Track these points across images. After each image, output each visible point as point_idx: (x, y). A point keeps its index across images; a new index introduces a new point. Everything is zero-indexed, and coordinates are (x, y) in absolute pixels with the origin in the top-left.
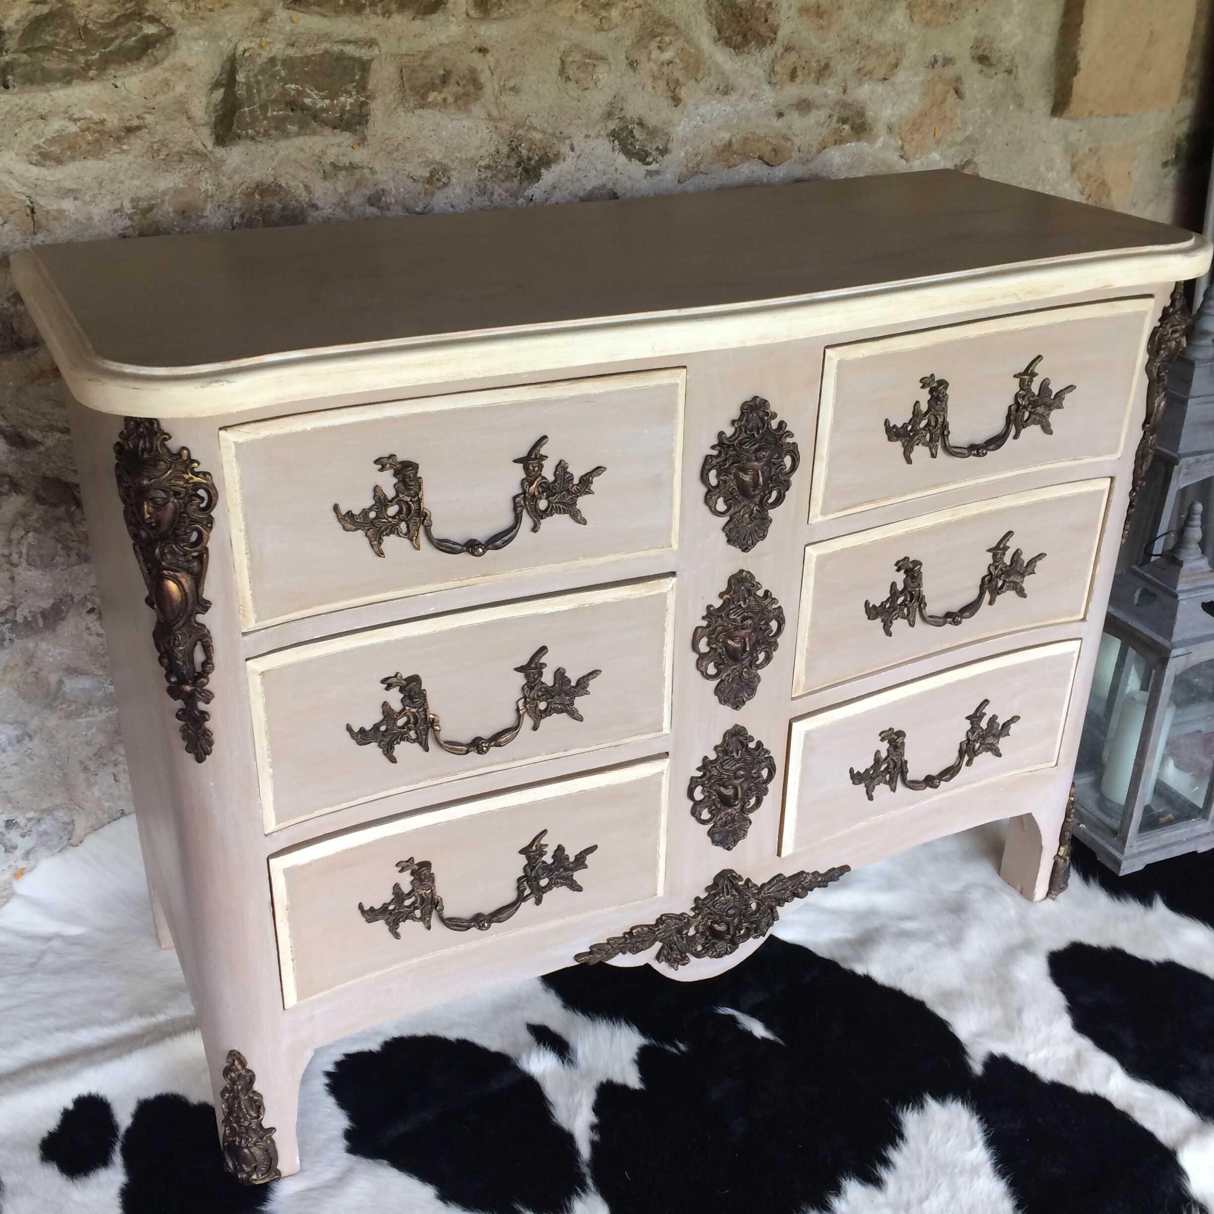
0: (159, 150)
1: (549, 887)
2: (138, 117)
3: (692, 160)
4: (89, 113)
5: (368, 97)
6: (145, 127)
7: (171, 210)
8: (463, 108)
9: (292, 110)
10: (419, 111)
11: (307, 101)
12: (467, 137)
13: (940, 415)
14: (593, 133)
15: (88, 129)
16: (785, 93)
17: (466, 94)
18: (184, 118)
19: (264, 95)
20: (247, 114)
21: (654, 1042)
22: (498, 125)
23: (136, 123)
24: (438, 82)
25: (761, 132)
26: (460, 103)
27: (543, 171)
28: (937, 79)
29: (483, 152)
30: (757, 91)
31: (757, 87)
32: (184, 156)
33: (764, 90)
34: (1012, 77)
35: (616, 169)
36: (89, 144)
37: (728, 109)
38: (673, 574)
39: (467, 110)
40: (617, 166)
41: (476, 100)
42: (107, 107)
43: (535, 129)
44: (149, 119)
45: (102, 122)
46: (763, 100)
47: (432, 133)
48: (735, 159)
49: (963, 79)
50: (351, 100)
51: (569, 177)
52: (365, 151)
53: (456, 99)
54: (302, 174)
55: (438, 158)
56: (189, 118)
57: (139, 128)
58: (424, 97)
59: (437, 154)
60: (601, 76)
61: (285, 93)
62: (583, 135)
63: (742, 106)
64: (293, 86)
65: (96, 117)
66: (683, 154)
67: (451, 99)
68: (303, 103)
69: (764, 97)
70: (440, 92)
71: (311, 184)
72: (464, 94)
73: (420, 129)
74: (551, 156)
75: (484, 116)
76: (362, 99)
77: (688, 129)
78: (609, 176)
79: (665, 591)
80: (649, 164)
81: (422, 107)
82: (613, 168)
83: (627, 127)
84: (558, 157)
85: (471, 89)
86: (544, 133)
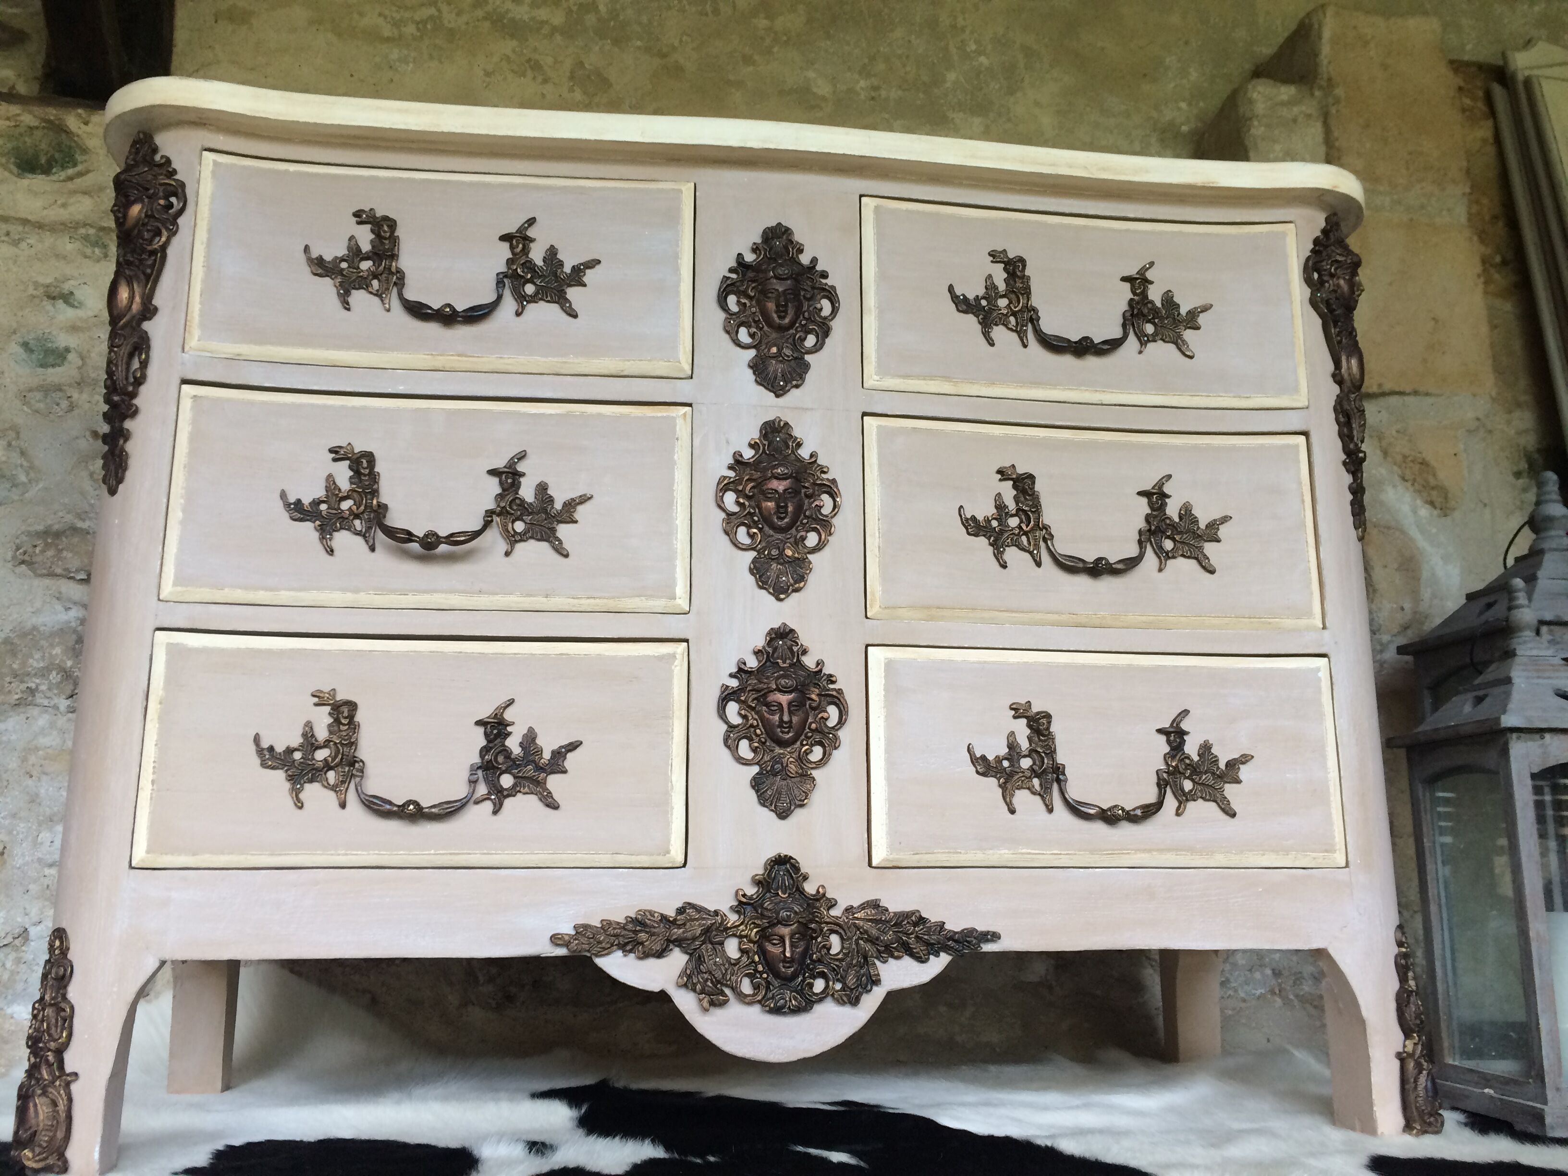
1: (512, 792)
13: (1022, 294)
21: (676, 1156)
38: (690, 405)
79: (674, 415)
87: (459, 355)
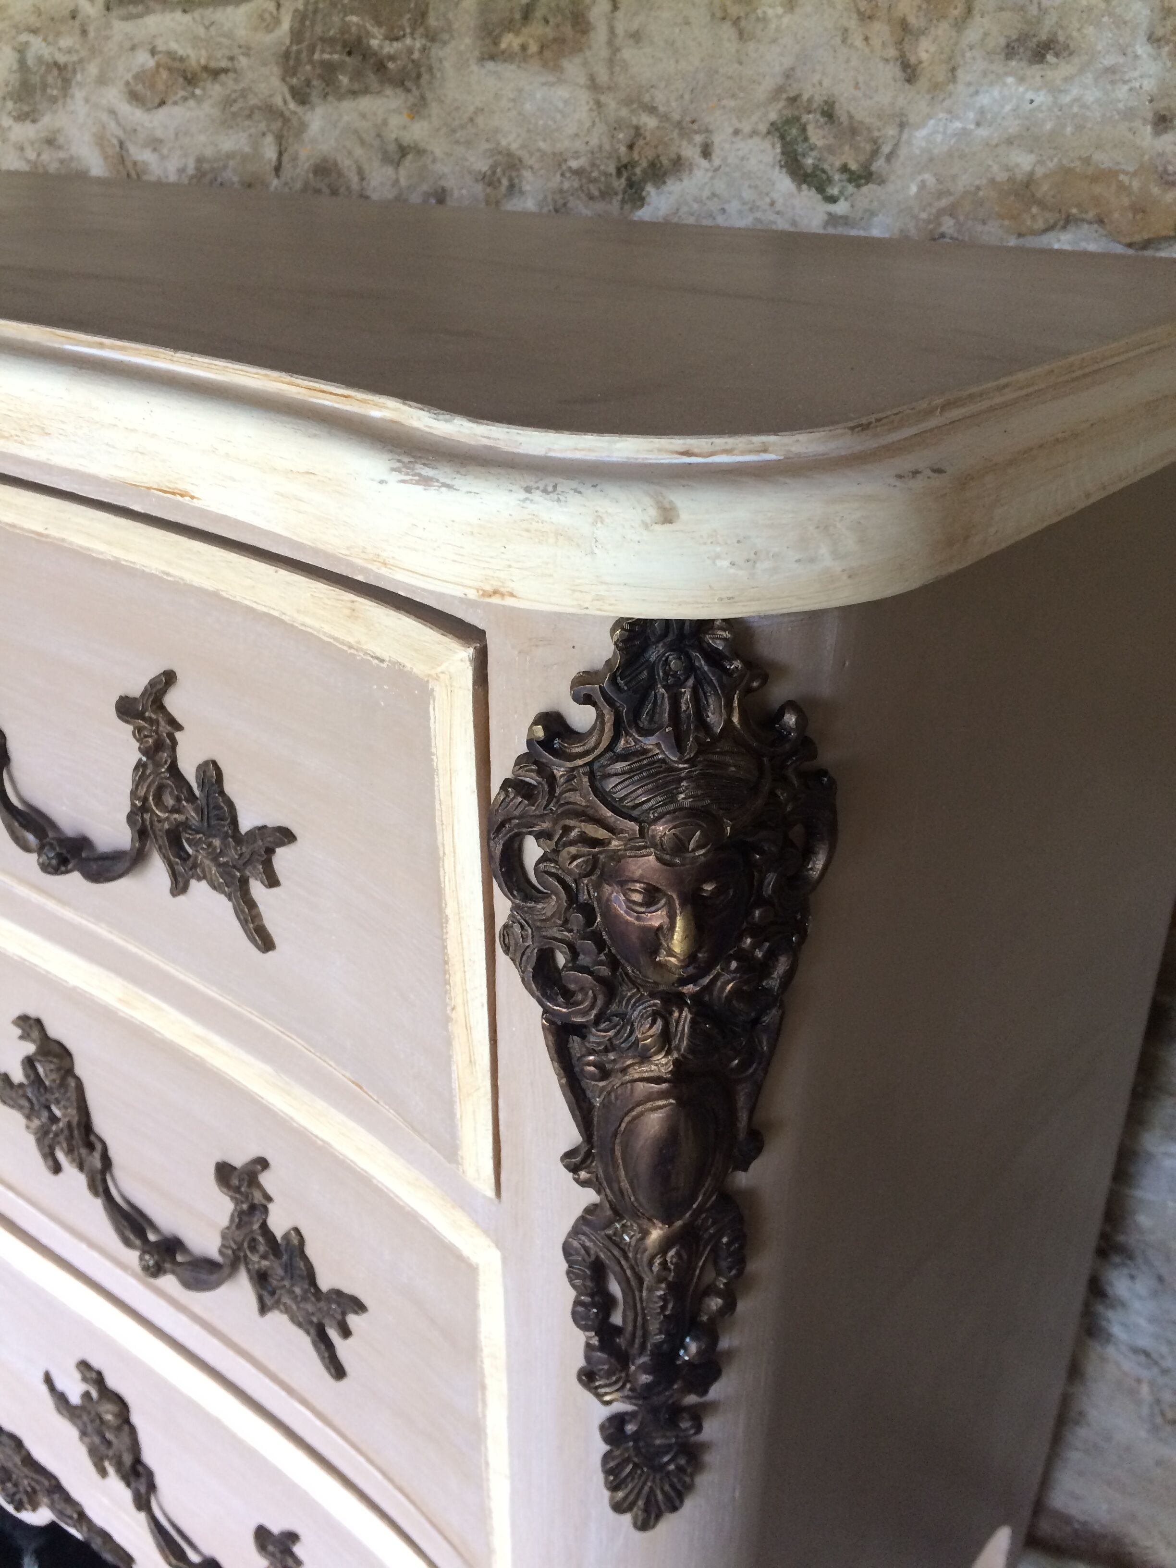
0: (235, 101)
3: (930, 205)
4: (173, 46)
6: (235, 71)
7: (235, 179)
8: (551, 64)
9: (350, 54)
10: (490, 66)
11: (371, 44)
12: (559, 116)
14: (747, 128)
15: (164, 65)
17: (560, 41)
22: (603, 98)
23: (224, 64)
24: (518, 16)
25: (1104, 159)
26: (548, 54)
27: (650, 188)
29: (579, 145)
30: (1121, 60)
32: (256, 111)
35: (772, 204)
37: (1042, 98)
39: (557, 68)
40: (775, 195)
41: (578, 49)
42: (195, 40)
43: (652, 110)
44: (243, 61)
45: (184, 58)
46: (1129, 81)
47: (511, 105)
48: (1034, 217)
51: (695, 206)
52: (425, 124)
54: (359, 152)
55: (514, 147)
57: (225, 71)
58: (496, 41)
59: (512, 141)
61: (344, 29)
62: (730, 130)
63: (1075, 92)
64: (355, 19)
65: (181, 52)
66: (914, 189)
67: (533, 48)
68: (366, 47)
69: (1136, 74)
70: (517, 33)
71: (366, 167)
72: (555, 40)
73: (497, 96)
74: (665, 162)
75: (583, 80)
76: (423, 41)
77: (939, 138)
78: (758, 215)
80: (833, 200)
81: (492, 58)
82: (768, 200)
83: (798, 119)
84: (678, 165)
85: (568, 30)
86: (665, 118)
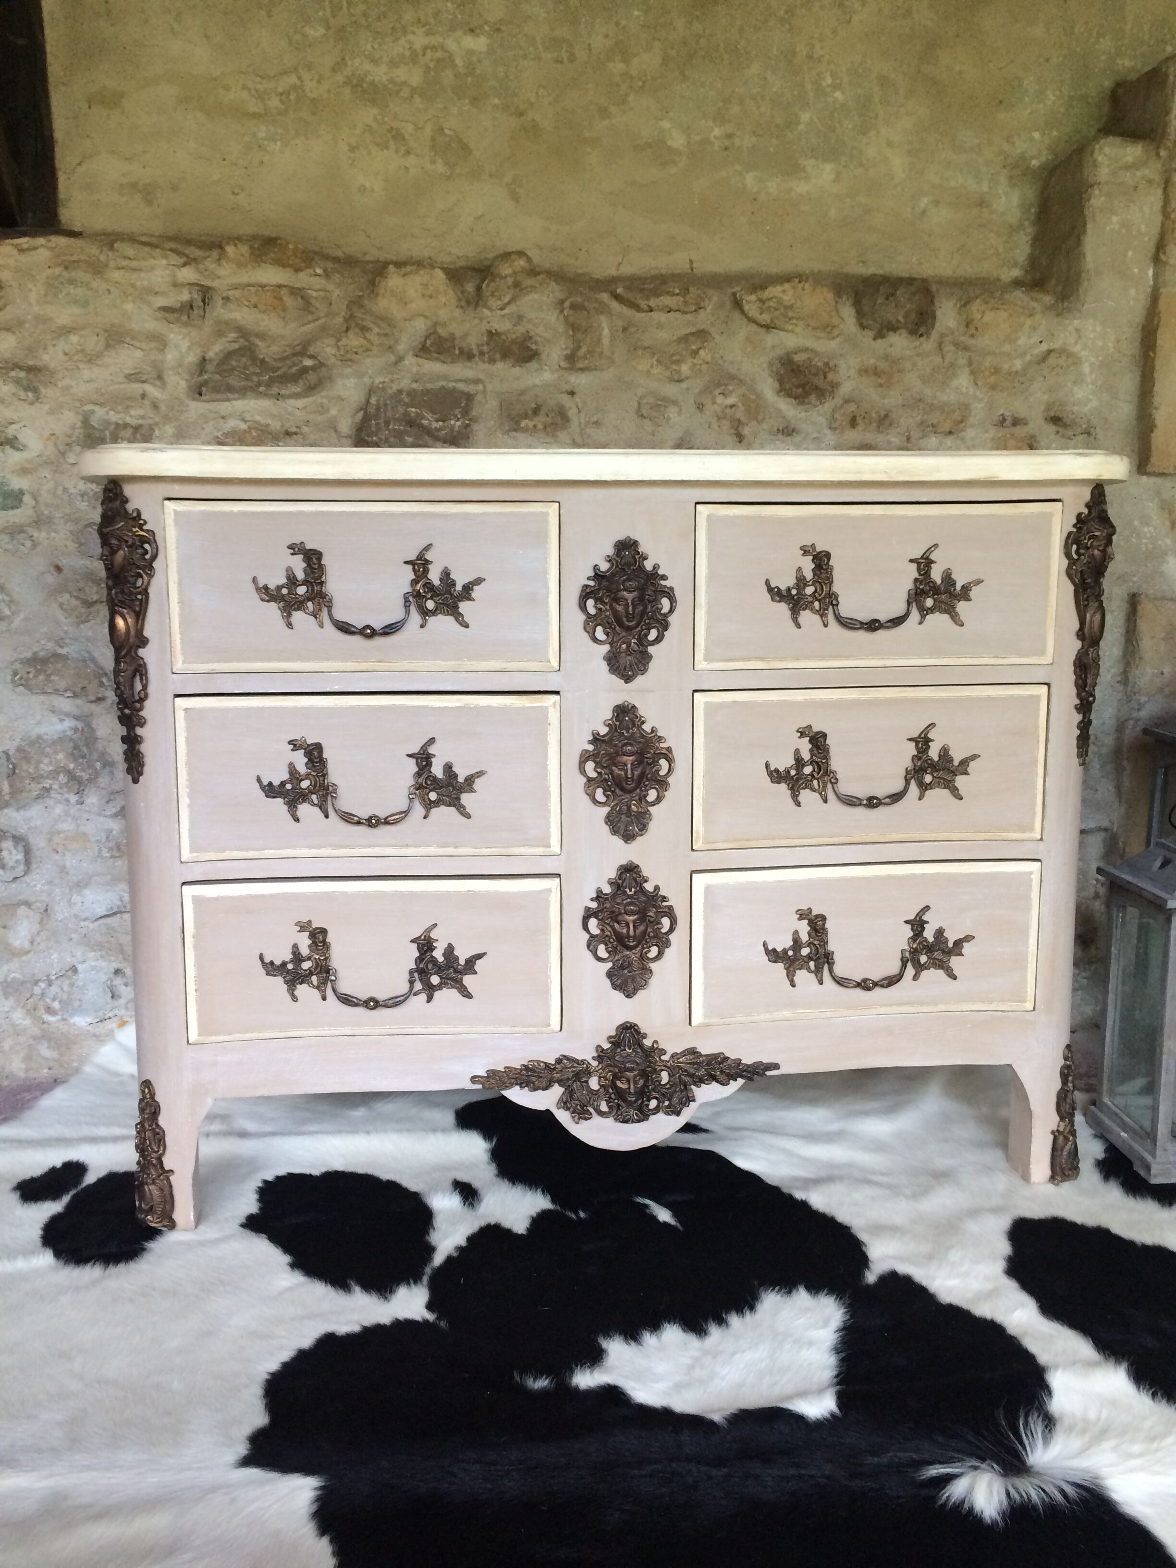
1: (439, 987)
2: (297, 427)
4: (258, 418)
5: (470, 420)
6: (301, 434)
8: (551, 434)
9: (411, 426)
10: (513, 434)
11: (425, 422)
13: (826, 584)
15: (254, 428)
16: (846, 437)
17: (555, 424)
18: (332, 431)
19: (389, 414)
20: (373, 426)
21: (559, 1208)
23: (294, 430)
24: (530, 412)
26: (549, 429)
28: (1008, 436)
30: (819, 435)
31: (819, 432)
33: (825, 435)
34: (1092, 439)
36: (253, 438)
38: (557, 693)
39: (554, 436)
41: (563, 428)
42: (273, 416)
44: (305, 429)
45: (268, 425)
49: (1038, 438)
50: (459, 423)
53: (545, 428)
56: (336, 431)
57: (296, 433)
58: (517, 423)
60: (671, 416)
61: (406, 414)
64: (413, 410)
65: (263, 422)
67: (540, 426)
68: (422, 424)
70: (532, 420)
72: (552, 424)
76: (467, 422)
79: (546, 705)
81: (515, 430)
85: (559, 420)
87: (379, 662)
